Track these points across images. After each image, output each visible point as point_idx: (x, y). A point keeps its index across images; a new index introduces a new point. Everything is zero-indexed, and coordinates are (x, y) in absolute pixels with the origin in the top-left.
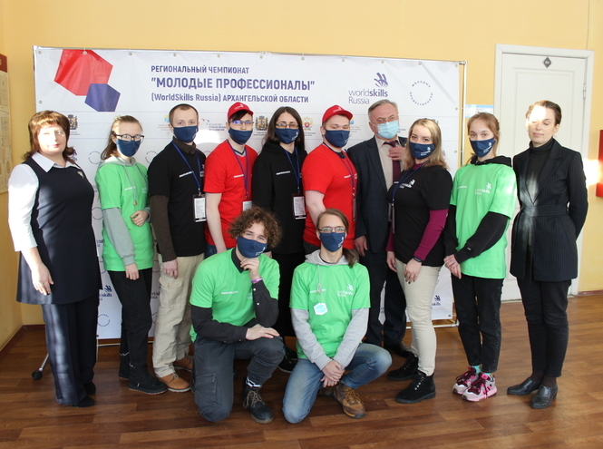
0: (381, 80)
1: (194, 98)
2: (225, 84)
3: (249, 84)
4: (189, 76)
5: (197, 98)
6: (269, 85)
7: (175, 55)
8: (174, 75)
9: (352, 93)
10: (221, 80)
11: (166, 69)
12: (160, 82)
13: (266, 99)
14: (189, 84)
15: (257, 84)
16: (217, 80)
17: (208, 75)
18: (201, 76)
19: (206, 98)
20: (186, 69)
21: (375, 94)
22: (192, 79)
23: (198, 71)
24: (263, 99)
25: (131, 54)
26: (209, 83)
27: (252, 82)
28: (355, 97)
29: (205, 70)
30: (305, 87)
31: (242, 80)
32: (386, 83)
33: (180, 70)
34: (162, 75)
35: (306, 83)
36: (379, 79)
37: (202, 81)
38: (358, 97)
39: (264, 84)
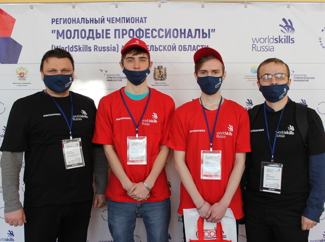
0: (287, 26)
1: (93, 49)
2: (123, 35)
3: (147, 33)
4: (87, 27)
5: (95, 49)
6: (168, 33)
7: (74, 7)
8: (73, 27)
9: (255, 40)
10: (119, 30)
11: (65, 21)
12: (59, 34)
13: (164, 48)
14: (87, 35)
15: (155, 33)
16: (116, 30)
17: (107, 25)
18: (99, 27)
19: (104, 49)
20: (85, 21)
21: (280, 40)
22: (90, 30)
23: (96, 22)
24: (161, 48)
25: (32, 7)
26: (107, 34)
27: (150, 32)
28: (259, 45)
29: (103, 21)
30: (205, 35)
31: (140, 30)
32: (293, 29)
33: (78, 22)
34: (62, 27)
35: (206, 31)
36: (284, 24)
37: (100, 31)
38: (262, 45)
39: (162, 33)
